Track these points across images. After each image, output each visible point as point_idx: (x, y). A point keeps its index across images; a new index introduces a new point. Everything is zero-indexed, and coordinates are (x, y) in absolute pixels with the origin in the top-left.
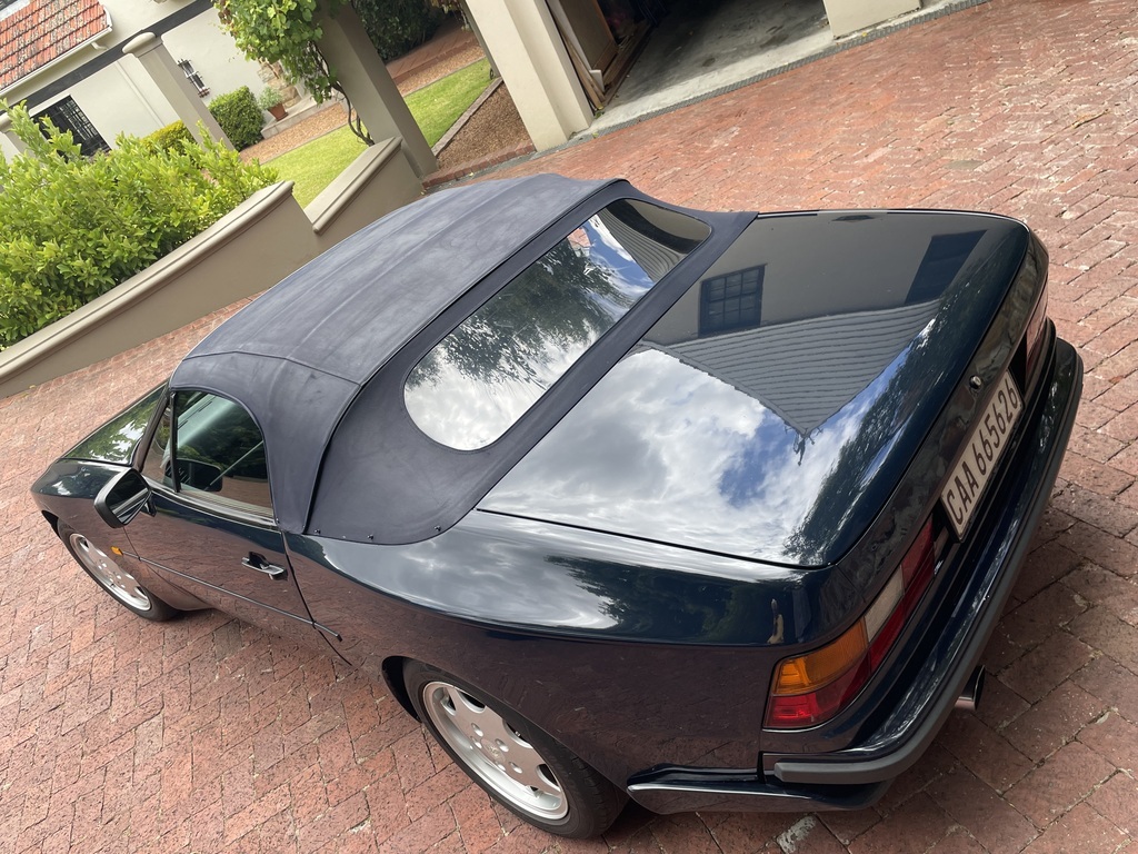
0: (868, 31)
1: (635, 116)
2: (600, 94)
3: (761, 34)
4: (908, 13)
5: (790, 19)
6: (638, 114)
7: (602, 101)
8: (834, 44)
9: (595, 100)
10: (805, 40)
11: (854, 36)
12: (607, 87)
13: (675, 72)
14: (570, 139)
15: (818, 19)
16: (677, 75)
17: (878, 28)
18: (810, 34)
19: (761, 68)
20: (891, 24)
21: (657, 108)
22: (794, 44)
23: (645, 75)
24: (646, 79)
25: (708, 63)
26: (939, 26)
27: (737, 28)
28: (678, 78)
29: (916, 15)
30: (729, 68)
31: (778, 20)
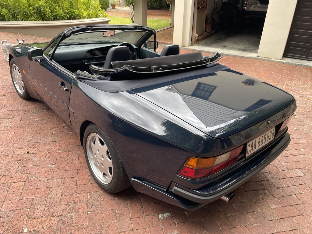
0: (266, 58)
1: (201, 50)
2: (195, 41)
3: (240, 47)
4: (278, 59)
5: (249, 47)
6: (202, 50)
7: (194, 42)
8: (257, 57)
9: (193, 41)
10: (250, 53)
11: (262, 58)
12: (197, 40)
13: (215, 45)
14: (182, 47)
15: (255, 50)
16: (215, 46)
17: (269, 59)
18: (252, 52)
19: (237, 54)
20: (272, 60)
21: (207, 51)
22: (247, 53)
23: (208, 42)
24: (208, 43)
25: (224, 47)
26: (284, 65)
27: (235, 43)
28: (215, 47)
29: (279, 60)
30: (229, 50)
31: (246, 46)
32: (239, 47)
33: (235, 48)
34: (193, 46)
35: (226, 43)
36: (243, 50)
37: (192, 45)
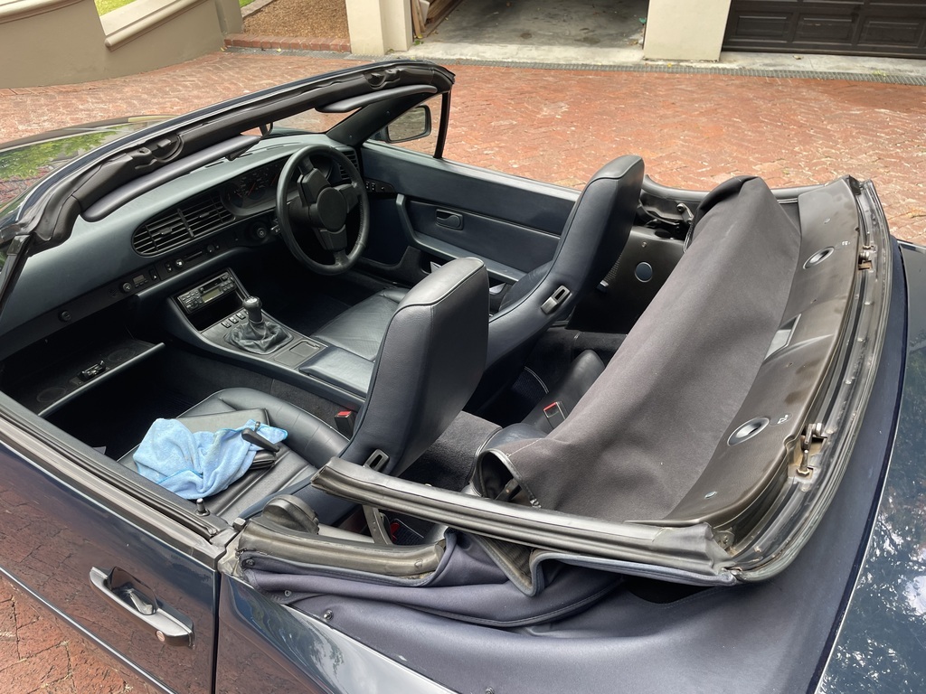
0: (673, 63)
1: (454, 57)
2: (423, 25)
3: (574, 29)
4: (708, 61)
5: (600, 27)
7: (422, 31)
9: (418, 28)
10: (615, 50)
11: (660, 63)
12: (429, 21)
13: (493, 32)
14: (386, 54)
15: (627, 36)
16: (495, 36)
17: (681, 64)
18: (620, 47)
19: (577, 59)
20: (693, 65)
21: (476, 58)
22: (606, 50)
23: (464, 24)
24: (464, 29)
25: (526, 36)
27: (552, 16)
28: (497, 39)
29: (715, 65)
30: (546, 47)
31: (590, 23)
32: (573, 33)
33: (560, 38)
34: (420, 46)
35: (524, 22)
36: (591, 41)
37: (417, 43)
